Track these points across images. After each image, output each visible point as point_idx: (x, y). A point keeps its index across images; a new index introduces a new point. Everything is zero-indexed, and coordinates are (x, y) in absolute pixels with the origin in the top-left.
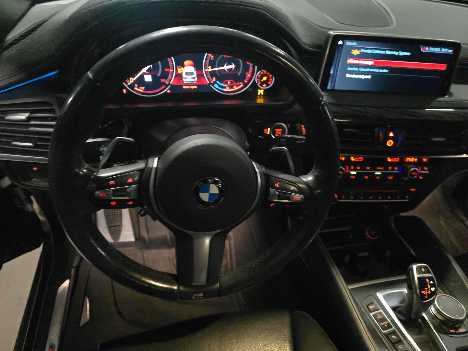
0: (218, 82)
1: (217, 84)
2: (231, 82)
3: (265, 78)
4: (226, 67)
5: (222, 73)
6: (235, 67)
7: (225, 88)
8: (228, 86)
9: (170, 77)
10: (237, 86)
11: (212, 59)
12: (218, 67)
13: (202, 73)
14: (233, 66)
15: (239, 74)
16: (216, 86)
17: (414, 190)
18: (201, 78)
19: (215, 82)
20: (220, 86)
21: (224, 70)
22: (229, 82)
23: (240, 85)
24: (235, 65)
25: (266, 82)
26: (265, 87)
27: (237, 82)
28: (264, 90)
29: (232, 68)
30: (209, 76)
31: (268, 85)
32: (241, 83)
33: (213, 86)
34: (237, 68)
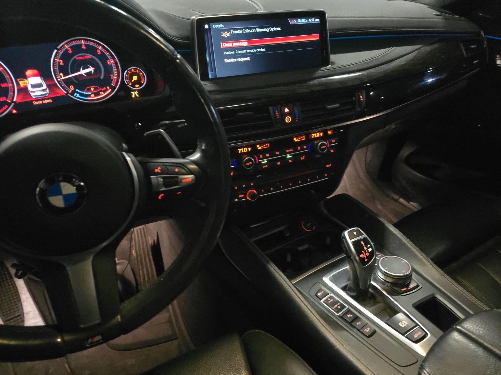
0: (77, 90)
1: (78, 93)
2: (95, 89)
3: (135, 78)
4: (83, 72)
5: (81, 79)
6: (94, 70)
7: (89, 96)
8: (92, 94)
9: (10, 93)
10: (104, 92)
11: (61, 64)
12: (72, 73)
13: (53, 83)
14: (91, 69)
15: (102, 78)
16: (77, 95)
17: (330, 165)
18: (55, 89)
19: (73, 92)
20: (81, 94)
21: (81, 75)
22: (92, 89)
23: (107, 90)
24: (93, 67)
25: (138, 82)
26: (139, 87)
27: (102, 87)
28: (138, 90)
29: (91, 72)
30: (64, 85)
31: (141, 85)
32: (108, 88)
33: (73, 96)
34: (97, 70)
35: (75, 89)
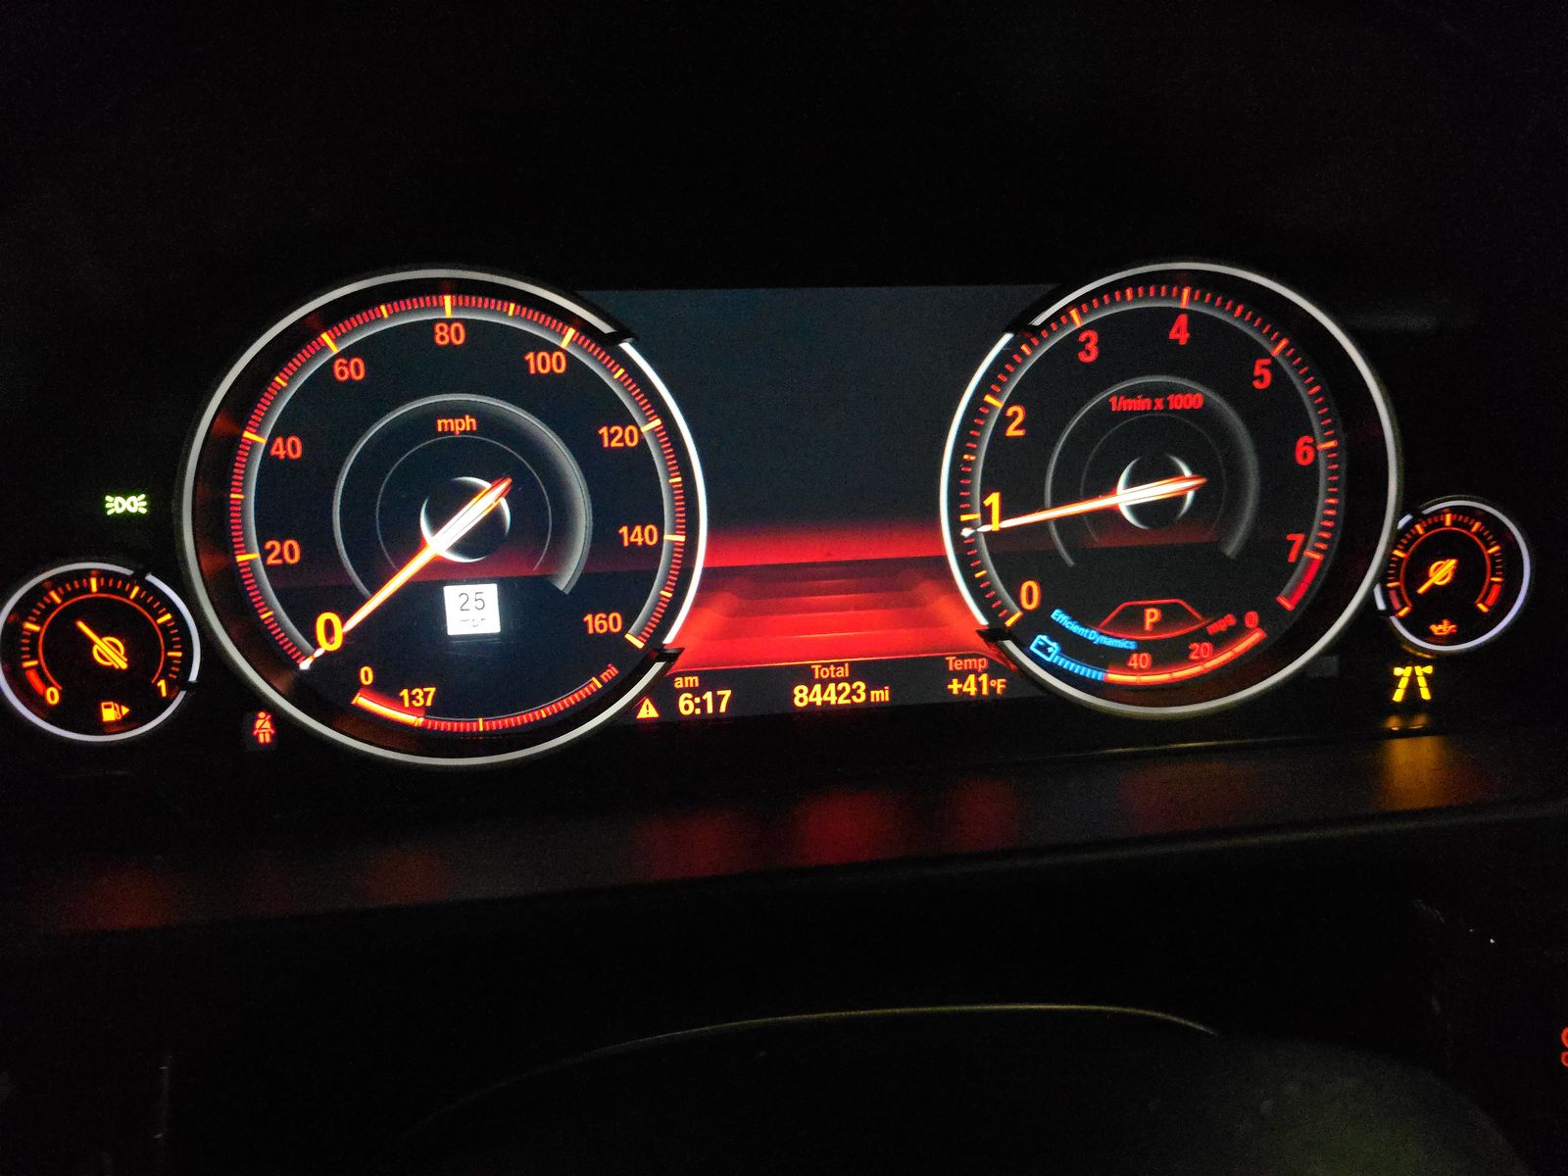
0: (1059, 616)
1: (1058, 633)
2: (1170, 615)
3: (1441, 573)
4: (1126, 498)
5: (1097, 540)
6: (1200, 492)
7: (1116, 659)
8: (1142, 646)
9: (660, 590)
10: (1220, 642)
11: (1011, 431)
12: (1056, 504)
13: (932, 553)
14: (1180, 486)
15: (1231, 549)
16: (1044, 648)
18: (926, 589)
19: (1037, 622)
20: (1074, 647)
21: (1112, 513)
22: (1152, 616)
23: (1237, 632)
24: (1196, 472)
25: (1453, 603)
26: (1452, 640)
27: (1213, 611)
28: (1438, 660)
29: (1178, 501)
30: (989, 570)
31: (1473, 625)
32: (1252, 618)
33: (1023, 646)
34: (1215, 499)
35: (1046, 606)
